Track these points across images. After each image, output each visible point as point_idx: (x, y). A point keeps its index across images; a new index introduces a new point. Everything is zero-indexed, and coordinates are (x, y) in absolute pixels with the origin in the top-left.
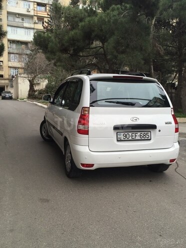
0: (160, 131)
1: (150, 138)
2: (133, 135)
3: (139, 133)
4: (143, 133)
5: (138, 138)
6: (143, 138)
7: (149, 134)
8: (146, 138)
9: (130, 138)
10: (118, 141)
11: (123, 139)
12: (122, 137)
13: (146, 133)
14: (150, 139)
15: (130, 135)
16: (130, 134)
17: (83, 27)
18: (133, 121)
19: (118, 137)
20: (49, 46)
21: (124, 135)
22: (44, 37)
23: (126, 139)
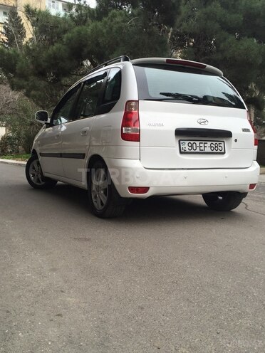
0: (236, 140)
1: (223, 151)
2: (201, 145)
3: (209, 143)
4: (214, 143)
5: (208, 150)
6: (214, 151)
7: (222, 145)
8: (219, 151)
9: (198, 150)
10: (181, 153)
11: (188, 151)
12: (186, 146)
13: (218, 143)
14: (224, 153)
15: (198, 145)
16: (198, 143)
17: (70, 40)
18: (200, 123)
19: (182, 146)
20: (17, 68)
21: (190, 145)
22: (9, 54)
23: (192, 151)
